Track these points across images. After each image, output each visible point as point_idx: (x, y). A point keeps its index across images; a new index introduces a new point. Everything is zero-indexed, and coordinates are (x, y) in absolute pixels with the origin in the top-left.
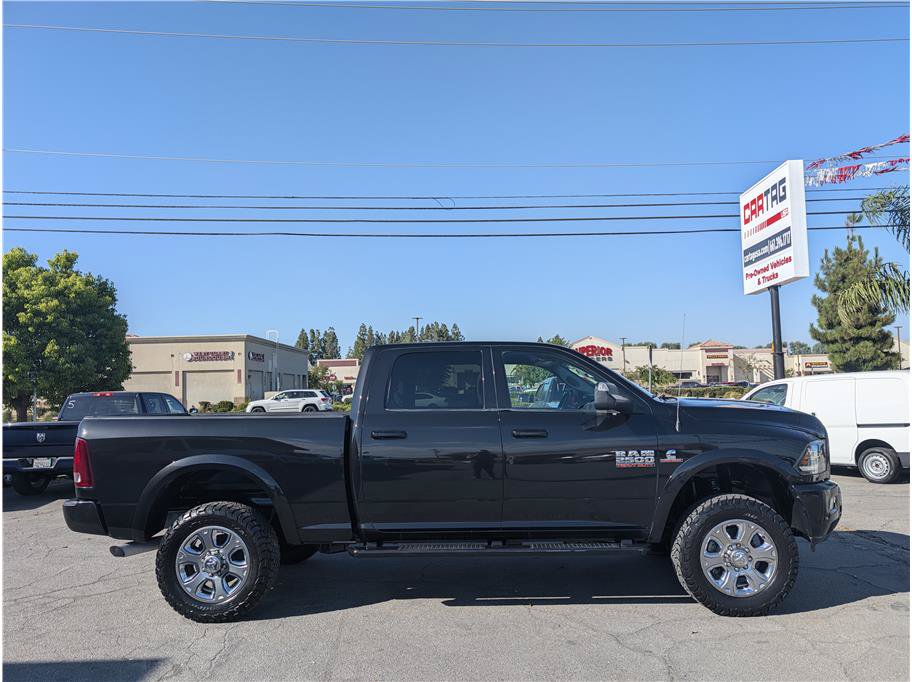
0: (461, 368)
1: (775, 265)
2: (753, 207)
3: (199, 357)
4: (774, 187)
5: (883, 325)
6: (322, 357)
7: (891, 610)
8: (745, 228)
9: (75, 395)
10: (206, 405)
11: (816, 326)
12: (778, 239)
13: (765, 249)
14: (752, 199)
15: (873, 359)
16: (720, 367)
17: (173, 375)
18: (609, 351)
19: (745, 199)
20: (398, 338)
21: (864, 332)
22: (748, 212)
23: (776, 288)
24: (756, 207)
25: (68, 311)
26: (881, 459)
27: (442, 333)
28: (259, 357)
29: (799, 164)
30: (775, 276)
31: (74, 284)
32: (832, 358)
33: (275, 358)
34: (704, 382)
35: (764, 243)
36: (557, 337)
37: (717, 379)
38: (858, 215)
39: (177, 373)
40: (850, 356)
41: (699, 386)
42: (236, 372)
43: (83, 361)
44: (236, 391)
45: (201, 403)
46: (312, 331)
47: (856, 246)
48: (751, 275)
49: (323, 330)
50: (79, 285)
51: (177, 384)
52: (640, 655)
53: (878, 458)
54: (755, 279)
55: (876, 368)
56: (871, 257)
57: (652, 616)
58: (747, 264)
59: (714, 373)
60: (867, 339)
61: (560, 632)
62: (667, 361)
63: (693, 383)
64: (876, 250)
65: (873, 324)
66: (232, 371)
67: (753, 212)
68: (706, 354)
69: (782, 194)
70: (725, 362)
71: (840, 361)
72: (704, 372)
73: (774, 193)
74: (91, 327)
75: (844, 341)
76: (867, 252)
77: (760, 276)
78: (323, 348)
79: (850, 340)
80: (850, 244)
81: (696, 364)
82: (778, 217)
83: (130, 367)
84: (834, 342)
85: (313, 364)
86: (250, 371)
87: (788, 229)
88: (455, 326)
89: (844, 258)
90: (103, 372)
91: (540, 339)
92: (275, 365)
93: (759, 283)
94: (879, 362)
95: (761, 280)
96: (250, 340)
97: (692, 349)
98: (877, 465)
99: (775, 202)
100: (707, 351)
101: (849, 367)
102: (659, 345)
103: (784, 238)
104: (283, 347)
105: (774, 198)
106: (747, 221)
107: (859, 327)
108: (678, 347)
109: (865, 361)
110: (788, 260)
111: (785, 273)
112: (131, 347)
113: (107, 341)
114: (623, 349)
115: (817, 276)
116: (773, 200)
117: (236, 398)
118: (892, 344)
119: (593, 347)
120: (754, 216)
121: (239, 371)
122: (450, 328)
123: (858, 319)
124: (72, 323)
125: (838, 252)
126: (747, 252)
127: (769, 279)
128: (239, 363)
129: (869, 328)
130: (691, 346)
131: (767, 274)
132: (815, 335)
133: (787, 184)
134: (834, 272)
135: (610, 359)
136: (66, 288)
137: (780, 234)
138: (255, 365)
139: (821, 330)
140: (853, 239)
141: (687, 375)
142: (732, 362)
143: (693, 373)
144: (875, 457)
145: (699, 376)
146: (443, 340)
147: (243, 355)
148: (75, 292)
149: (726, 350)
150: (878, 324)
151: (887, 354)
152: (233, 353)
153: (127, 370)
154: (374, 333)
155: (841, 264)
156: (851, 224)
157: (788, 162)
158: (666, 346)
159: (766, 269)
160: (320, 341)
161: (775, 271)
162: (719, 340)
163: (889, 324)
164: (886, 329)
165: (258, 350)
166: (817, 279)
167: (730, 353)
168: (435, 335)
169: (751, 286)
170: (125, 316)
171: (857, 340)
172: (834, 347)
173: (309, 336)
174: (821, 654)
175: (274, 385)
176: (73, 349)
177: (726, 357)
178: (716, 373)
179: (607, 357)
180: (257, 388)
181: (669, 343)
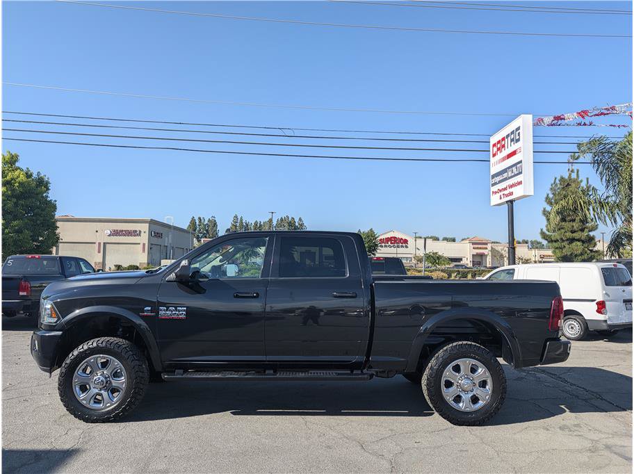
0: (303, 249)
1: (511, 186)
2: (499, 146)
3: (116, 233)
4: (512, 133)
5: (589, 231)
6: (206, 237)
7: (558, 430)
8: (493, 160)
9: (14, 256)
10: (119, 267)
11: (545, 230)
12: (514, 169)
13: (505, 175)
14: (498, 140)
15: (581, 254)
16: (482, 255)
17: (97, 245)
18: (406, 241)
19: (494, 140)
20: (261, 225)
21: (576, 235)
22: (495, 149)
23: (511, 202)
24: (500, 145)
25: (13, 196)
26: (575, 324)
27: (291, 224)
28: (158, 235)
29: (530, 117)
30: (511, 194)
31: (18, 177)
32: (554, 252)
33: (170, 236)
34: (470, 265)
35: (505, 171)
36: (371, 230)
37: (480, 264)
38: (577, 154)
39: (100, 244)
40: (567, 251)
41: (466, 268)
42: (141, 246)
43: (21, 232)
44: (141, 258)
45: (116, 266)
46: (200, 218)
47: (574, 176)
48: (496, 192)
49: (207, 218)
50: (22, 178)
51: (99, 252)
52: (374, 458)
53: (573, 322)
54: (498, 195)
55: (584, 261)
56: (584, 184)
57: (392, 430)
58: (493, 185)
59: (478, 259)
60: (578, 240)
61: (322, 439)
62: (445, 249)
63: (462, 266)
64: (587, 179)
65: (582, 230)
66: (139, 244)
67: (499, 149)
68: (472, 246)
69: (517, 137)
70: (485, 252)
71: (559, 255)
72: (470, 259)
73: (512, 136)
74: (30, 209)
75: (563, 241)
76: (581, 181)
77: (501, 193)
78: (207, 231)
79: (567, 240)
80: (570, 175)
81: (465, 252)
82: (514, 153)
83: (58, 238)
84: (556, 241)
85: (199, 241)
86: (152, 244)
87: (521, 162)
88: (300, 219)
89: (566, 184)
90: (37, 240)
91: (359, 231)
92: (170, 241)
93: (501, 198)
94: (585, 257)
95: (502, 196)
96: (152, 223)
97: (463, 242)
98: (572, 328)
99: (513, 143)
100: (473, 244)
101: (566, 259)
102: (441, 239)
103: (517, 168)
104: (176, 228)
105: (512, 140)
106: (494, 155)
107: (573, 232)
108: (454, 240)
109: (576, 256)
110: (520, 183)
111: (518, 192)
112: (58, 224)
113: (42, 219)
114: (416, 240)
115: (548, 195)
116: (511, 142)
117: (140, 263)
118: (595, 245)
119: (395, 238)
120: (499, 152)
121: (144, 245)
122: (297, 220)
123: (573, 226)
124: (16, 204)
125: (562, 179)
126: (493, 177)
127: (507, 195)
128: (144, 238)
129: (580, 233)
130: (463, 240)
131: (506, 192)
132: (544, 236)
133: (521, 131)
134: (559, 193)
135: (407, 247)
136: (12, 179)
137: (515, 165)
138: (156, 241)
139: (547, 233)
140: (572, 171)
141: (459, 260)
142: (490, 253)
143: (463, 259)
144: (571, 322)
145: (467, 261)
146: (292, 229)
147: (147, 232)
148: (19, 183)
149: (486, 244)
150: (586, 230)
151: (591, 251)
152: (140, 231)
153: (55, 241)
154: (244, 221)
155: (563, 188)
156: (571, 161)
157: (522, 115)
158: (446, 239)
159: (505, 189)
160: (205, 225)
161: (511, 190)
162: (482, 236)
163: (594, 230)
164: (592, 234)
165: (158, 230)
166: (547, 198)
167: (489, 246)
168: (286, 225)
169: (495, 200)
170: (55, 201)
171: (572, 240)
172: (556, 245)
173: (197, 223)
174: (502, 460)
175: (168, 255)
176: (15, 223)
177: (487, 249)
178: (479, 259)
179: (404, 245)
180: (156, 257)
181: (448, 237)
